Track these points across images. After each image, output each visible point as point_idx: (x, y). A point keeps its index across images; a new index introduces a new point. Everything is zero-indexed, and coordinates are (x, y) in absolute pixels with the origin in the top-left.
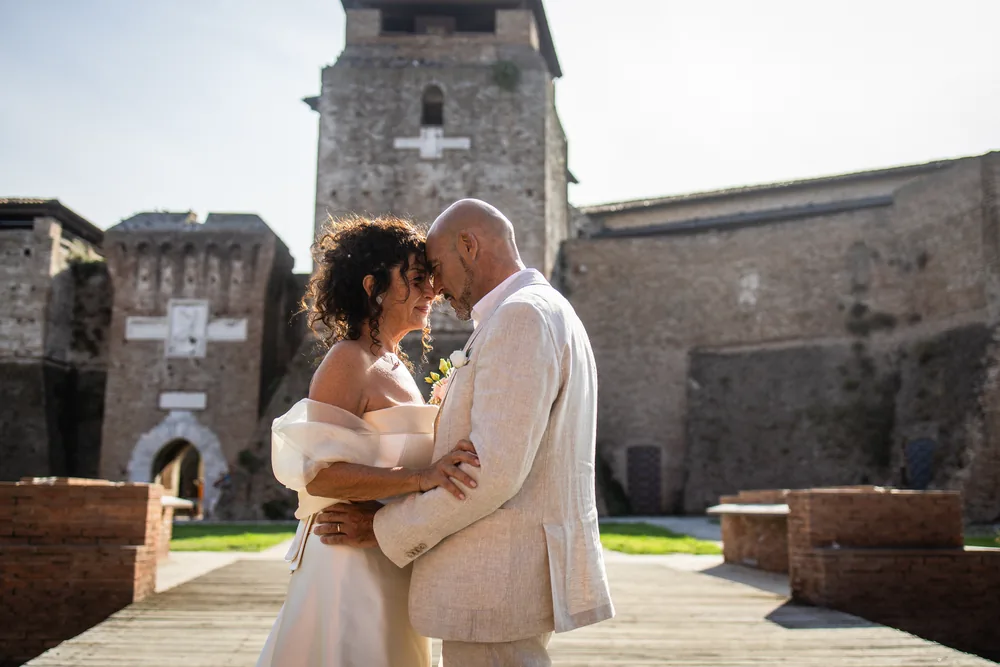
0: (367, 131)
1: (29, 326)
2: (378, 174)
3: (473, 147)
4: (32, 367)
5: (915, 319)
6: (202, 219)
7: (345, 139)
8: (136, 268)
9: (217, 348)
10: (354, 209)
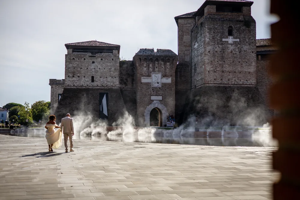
0: (216, 37)
1: (115, 79)
2: (219, 47)
3: (240, 41)
6: (155, 51)
7: (211, 38)
8: (143, 64)
9: (164, 85)
10: (214, 55)
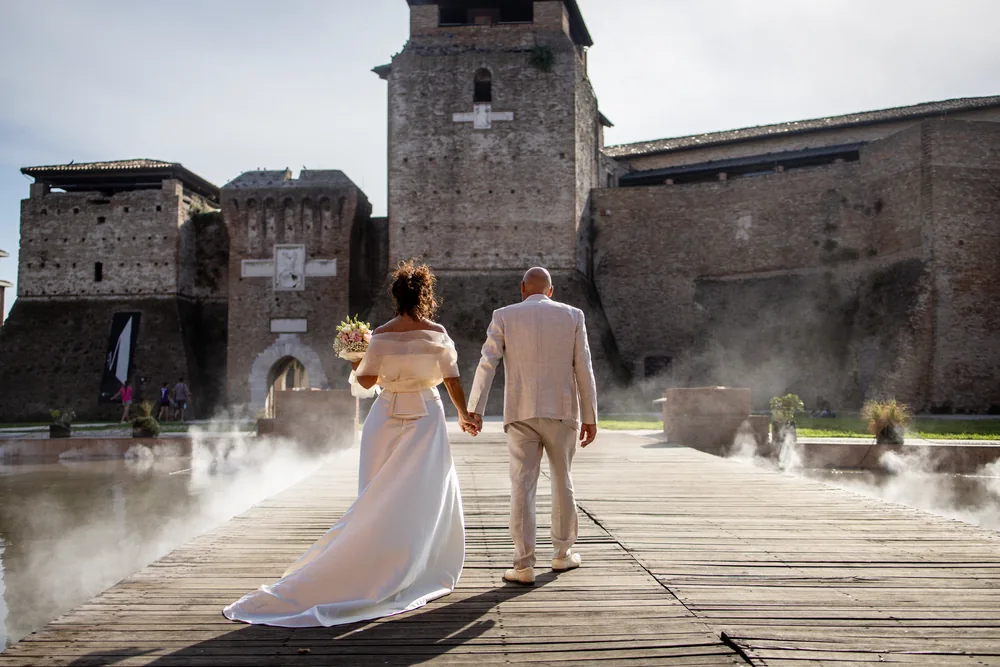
0: (430, 109)
1: (164, 268)
2: (441, 143)
3: (515, 119)
4: (169, 302)
5: (872, 253)
6: (296, 176)
7: (413, 115)
8: (246, 219)
9: (314, 282)
10: (422, 173)
